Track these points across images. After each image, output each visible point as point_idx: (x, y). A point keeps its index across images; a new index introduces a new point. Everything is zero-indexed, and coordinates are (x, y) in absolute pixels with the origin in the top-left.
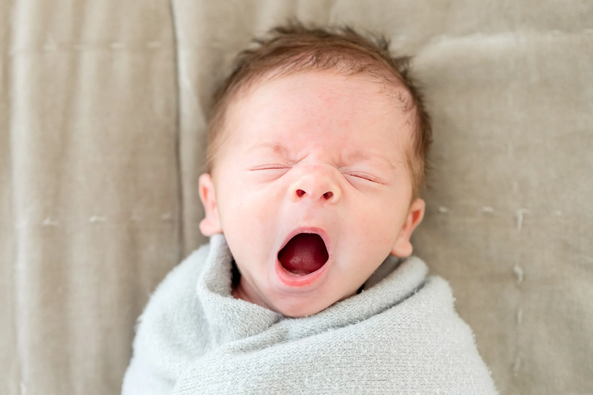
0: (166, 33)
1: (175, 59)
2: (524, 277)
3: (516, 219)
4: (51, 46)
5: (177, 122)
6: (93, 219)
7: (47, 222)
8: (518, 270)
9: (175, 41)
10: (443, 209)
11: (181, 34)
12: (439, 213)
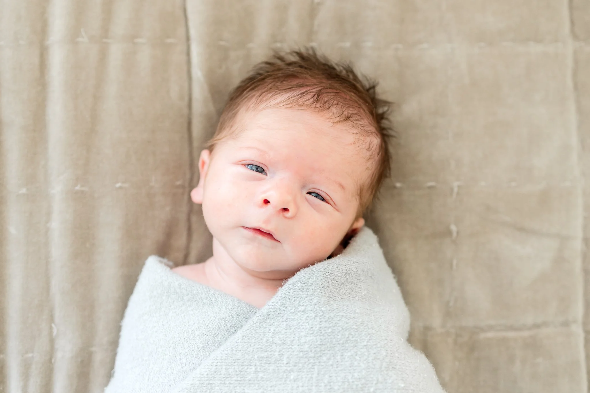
0: (181, 31)
1: (188, 54)
2: (458, 233)
3: (452, 190)
4: (84, 39)
5: (190, 106)
6: (118, 185)
7: (78, 188)
8: (453, 228)
9: (188, 39)
10: (398, 185)
11: (193, 33)
12: (395, 187)
